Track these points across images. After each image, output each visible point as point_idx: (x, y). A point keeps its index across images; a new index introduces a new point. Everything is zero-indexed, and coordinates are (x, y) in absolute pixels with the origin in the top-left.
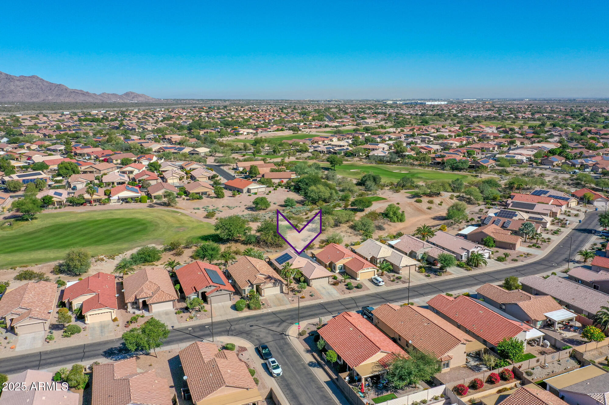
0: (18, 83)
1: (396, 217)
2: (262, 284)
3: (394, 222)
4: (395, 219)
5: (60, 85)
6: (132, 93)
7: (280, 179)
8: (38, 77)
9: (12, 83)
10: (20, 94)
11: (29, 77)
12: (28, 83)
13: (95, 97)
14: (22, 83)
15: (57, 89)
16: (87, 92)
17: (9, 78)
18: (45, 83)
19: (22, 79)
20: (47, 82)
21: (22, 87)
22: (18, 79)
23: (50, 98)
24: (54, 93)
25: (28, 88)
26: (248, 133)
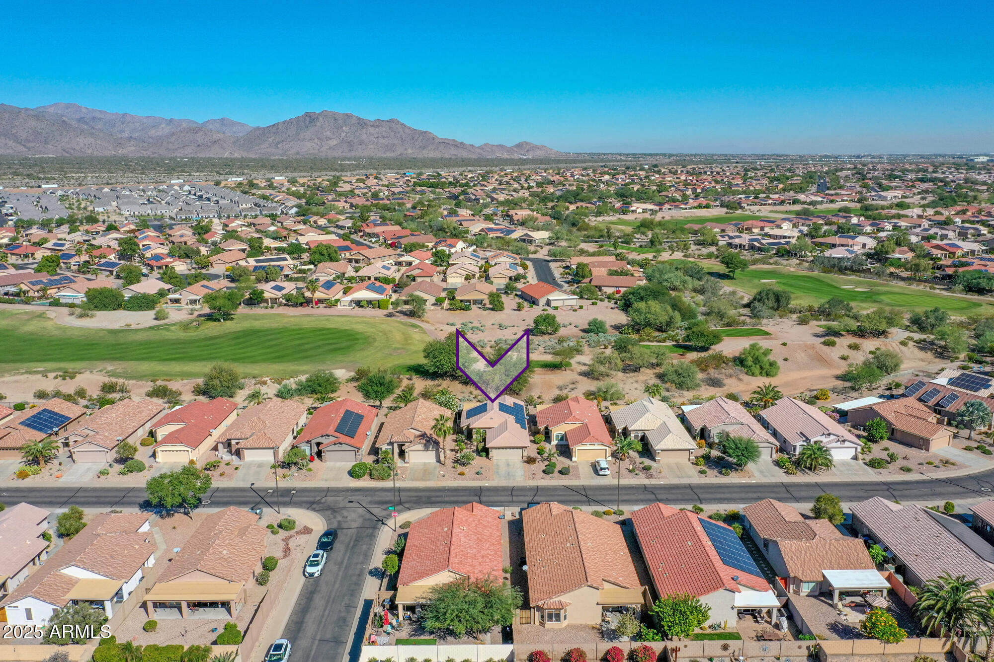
0: (371, 130)
1: (758, 366)
2: (406, 444)
3: (753, 375)
4: (757, 370)
5: (426, 132)
6: (527, 144)
7: (616, 287)
8: (398, 121)
9: (364, 131)
10: (372, 146)
11: (387, 121)
12: (384, 129)
13: (473, 150)
14: (377, 130)
15: (421, 138)
16: (462, 143)
17: (361, 123)
18: (407, 130)
19: (378, 123)
20: (410, 128)
21: (376, 136)
22: (372, 124)
23: (410, 151)
24: (417, 143)
25: (384, 137)
26: (645, 211)
